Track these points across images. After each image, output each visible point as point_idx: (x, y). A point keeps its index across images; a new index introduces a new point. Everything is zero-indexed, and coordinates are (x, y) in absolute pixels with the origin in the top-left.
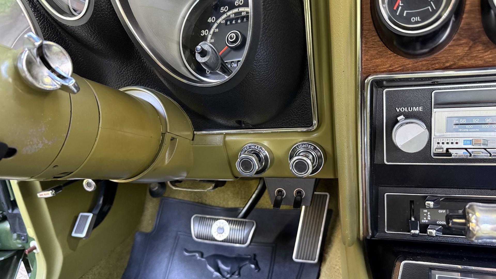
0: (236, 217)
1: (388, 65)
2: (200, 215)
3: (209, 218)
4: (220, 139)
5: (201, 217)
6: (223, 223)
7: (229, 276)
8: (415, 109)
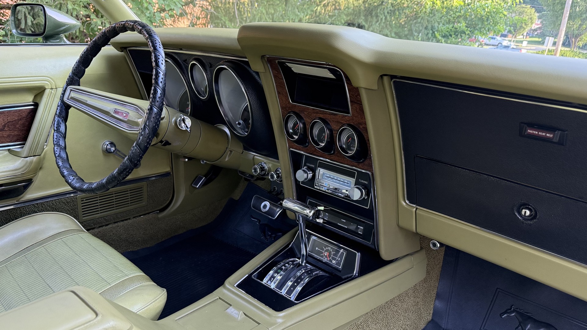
1: (293, 146)
3: (262, 199)
4: (252, 156)
5: (258, 197)
6: (268, 204)
7: (269, 237)
8: (312, 166)
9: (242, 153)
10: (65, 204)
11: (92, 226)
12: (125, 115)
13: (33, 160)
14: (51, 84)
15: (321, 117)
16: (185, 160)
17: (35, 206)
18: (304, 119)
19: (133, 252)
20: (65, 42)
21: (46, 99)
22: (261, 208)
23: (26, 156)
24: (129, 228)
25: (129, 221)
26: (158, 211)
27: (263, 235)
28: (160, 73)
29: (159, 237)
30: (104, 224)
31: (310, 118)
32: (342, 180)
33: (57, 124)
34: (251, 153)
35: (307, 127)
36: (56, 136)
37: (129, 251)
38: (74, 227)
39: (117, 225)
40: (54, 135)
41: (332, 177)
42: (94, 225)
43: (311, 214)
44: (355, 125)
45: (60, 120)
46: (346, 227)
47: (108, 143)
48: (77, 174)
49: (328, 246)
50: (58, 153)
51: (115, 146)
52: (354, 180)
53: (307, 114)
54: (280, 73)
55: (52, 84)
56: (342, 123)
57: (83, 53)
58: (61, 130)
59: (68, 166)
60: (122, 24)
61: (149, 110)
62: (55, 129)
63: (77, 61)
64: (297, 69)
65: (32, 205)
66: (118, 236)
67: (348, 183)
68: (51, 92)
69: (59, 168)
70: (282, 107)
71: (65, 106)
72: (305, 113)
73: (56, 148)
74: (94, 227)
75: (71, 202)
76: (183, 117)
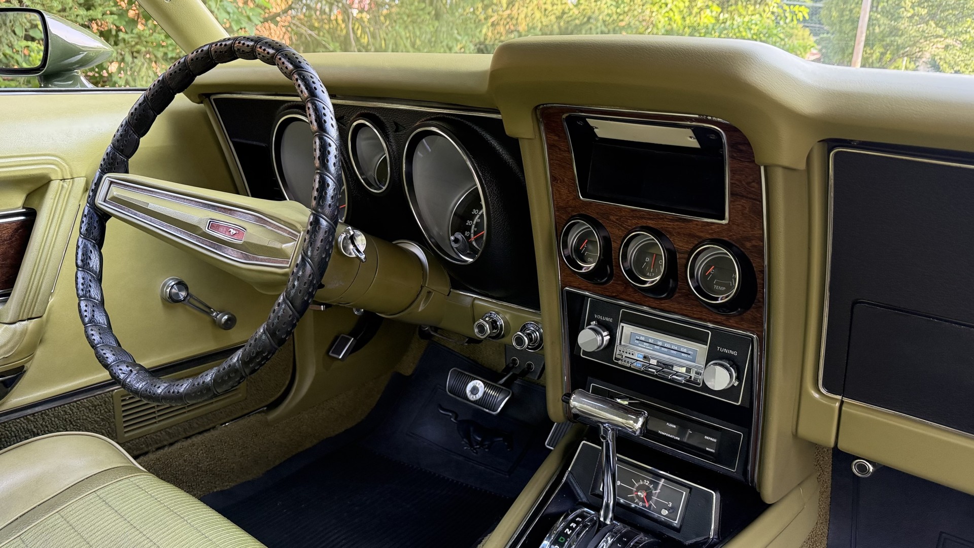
0: (496, 382)
1: (578, 284)
2: (459, 370)
3: (467, 375)
4: (469, 300)
5: (459, 372)
6: (479, 384)
7: (478, 447)
8: (607, 319)
9: (448, 295)
10: (90, 410)
11: (142, 449)
12: (233, 232)
13: (27, 329)
14: (62, 170)
15: (651, 225)
16: (321, 308)
17: (28, 418)
18: (609, 229)
19: (222, 492)
20: (83, 85)
21: (52, 201)
22: (466, 393)
23: (12, 321)
24: (214, 446)
25: (212, 432)
26: (265, 408)
27: (466, 443)
28: (330, 145)
29: (270, 459)
30: (165, 443)
31: (623, 229)
32: (676, 348)
33: (83, 254)
34: (468, 294)
35: (614, 245)
36: (83, 278)
37: (215, 490)
38: (117, 462)
39: (190, 442)
40: (77, 278)
41: (652, 342)
42: (147, 446)
43: (638, 425)
44: (733, 240)
45: (89, 245)
46: (677, 438)
47: (173, 283)
48: (134, 360)
49: (643, 479)
50: (88, 314)
51: (187, 288)
52: (706, 347)
53: (617, 219)
54: (566, 138)
55: (64, 170)
56: (699, 237)
57: (137, 106)
58: (91, 266)
59: (114, 344)
60: (226, 45)
61: (311, 224)
62: (80, 263)
63: (124, 123)
64: (605, 129)
65: (23, 417)
66: (193, 464)
67: (690, 352)
68: (63, 186)
69: (93, 347)
70: (557, 207)
71: (97, 215)
72: (612, 217)
73: (83, 304)
74: (146, 450)
75: (101, 405)
76: (352, 233)
